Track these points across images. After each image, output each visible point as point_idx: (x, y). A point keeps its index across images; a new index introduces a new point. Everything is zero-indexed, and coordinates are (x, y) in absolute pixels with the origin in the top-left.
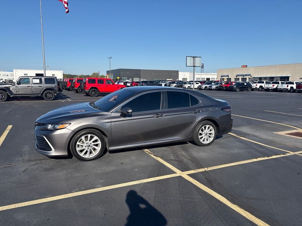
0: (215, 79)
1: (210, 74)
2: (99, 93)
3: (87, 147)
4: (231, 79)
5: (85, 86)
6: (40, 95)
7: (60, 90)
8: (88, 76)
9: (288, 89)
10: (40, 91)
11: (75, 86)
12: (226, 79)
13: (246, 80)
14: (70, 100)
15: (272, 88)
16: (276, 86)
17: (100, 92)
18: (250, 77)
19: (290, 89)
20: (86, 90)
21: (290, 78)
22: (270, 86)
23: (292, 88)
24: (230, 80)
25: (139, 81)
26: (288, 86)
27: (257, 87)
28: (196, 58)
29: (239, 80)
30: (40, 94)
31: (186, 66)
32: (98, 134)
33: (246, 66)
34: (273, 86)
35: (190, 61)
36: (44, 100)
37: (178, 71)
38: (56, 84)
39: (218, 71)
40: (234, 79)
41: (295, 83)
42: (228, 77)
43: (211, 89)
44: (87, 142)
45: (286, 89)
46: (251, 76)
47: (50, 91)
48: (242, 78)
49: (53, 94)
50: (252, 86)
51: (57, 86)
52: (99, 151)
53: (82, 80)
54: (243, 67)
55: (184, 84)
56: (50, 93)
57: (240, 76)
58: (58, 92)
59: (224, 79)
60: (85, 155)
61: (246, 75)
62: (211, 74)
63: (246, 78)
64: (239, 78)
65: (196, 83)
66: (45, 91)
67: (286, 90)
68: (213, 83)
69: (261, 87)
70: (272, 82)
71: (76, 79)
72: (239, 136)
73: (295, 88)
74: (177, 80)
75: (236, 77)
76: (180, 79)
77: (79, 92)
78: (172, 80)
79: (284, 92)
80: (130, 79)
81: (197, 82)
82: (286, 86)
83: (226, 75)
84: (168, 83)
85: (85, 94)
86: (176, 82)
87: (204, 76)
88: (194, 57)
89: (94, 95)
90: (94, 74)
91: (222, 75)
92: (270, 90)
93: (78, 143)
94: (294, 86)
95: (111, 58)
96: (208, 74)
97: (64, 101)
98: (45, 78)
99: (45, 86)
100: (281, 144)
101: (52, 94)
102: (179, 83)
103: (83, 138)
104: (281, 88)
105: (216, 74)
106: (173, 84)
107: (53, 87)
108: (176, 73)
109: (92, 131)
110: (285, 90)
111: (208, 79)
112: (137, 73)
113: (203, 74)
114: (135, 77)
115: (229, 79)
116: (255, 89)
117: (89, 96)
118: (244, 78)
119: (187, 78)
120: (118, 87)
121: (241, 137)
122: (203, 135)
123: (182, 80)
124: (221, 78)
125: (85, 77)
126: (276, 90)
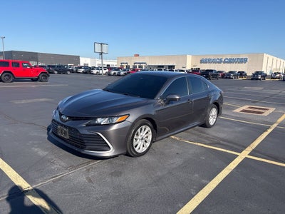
0: (115, 65)
3: (141, 140)
4: (129, 66)
12: (126, 66)
17: (15, 77)
18: (145, 65)
21: (175, 66)
28: (104, 45)
33: (138, 55)
35: (98, 48)
39: (118, 58)
40: (132, 66)
42: (127, 64)
43: (120, 75)
44: (142, 134)
52: (149, 143)
54: (135, 56)
59: (123, 66)
60: (139, 150)
64: (136, 66)
65: (104, 69)
74: (80, 65)
75: (134, 64)
78: (75, 65)
83: (125, 62)
89: (8, 80)
91: (122, 62)
93: (135, 137)
102: (86, 68)
105: (116, 61)
106: (80, 69)
111: (108, 65)
112: (34, 56)
114: (32, 61)
118: (141, 66)
119: (88, 64)
120: (37, 71)
122: (211, 117)
124: (121, 65)
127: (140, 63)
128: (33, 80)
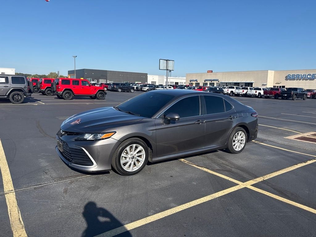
0: (184, 83)
1: (178, 78)
2: (73, 96)
3: (131, 159)
4: (199, 83)
5: (57, 88)
6: (6, 97)
7: (30, 91)
8: (44, 76)
9: (256, 95)
10: (6, 92)
11: (42, 87)
12: (195, 84)
13: (214, 85)
14: (44, 104)
15: (242, 94)
16: (245, 91)
17: (75, 95)
18: (217, 82)
19: (258, 95)
20: (59, 92)
21: (253, 84)
22: (241, 91)
23: (260, 93)
24: (199, 85)
25: (105, 83)
26: (256, 92)
27: (228, 92)
28: (169, 62)
29: (207, 85)
30: (6, 95)
31: (160, 69)
32: (143, 144)
33: (212, 71)
34: (243, 91)
35: (163, 64)
36: (11, 102)
37: (147, 74)
38: (26, 84)
39: (187, 75)
40: (203, 84)
41: (262, 89)
42: (197, 82)
44: (132, 153)
45: (255, 94)
46: (219, 81)
47: (19, 92)
48: (210, 83)
49: (22, 96)
50: (224, 91)
51: (27, 86)
52: (143, 163)
53: (37, 80)
54: (208, 72)
55: (157, 88)
56: (18, 94)
57: (208, 81)
58: (28, 94)
59: (192, 83)
60: (129, 169)
61: (214, 80)
62: (180, 78)
63: (214, 83)
64: (207, 83)
65: (168, 87)
66: (13, 92)
67: (255, 96)
68: (186, 88)
69: (232, 92)
70: (241, 88)
71: (43, 80)
72: (257, 141)
73: (262, 93)
74: (146, 83)
75: (205, 82)
76: (149, 82)
77: (47, 94)
78: (141, 82)
79: (253, 97)
80: (96, 81)
81: (170, 86)
82: (255, 92)
83: (195, 79)
84: (139, 86)
85: (56, 96)
86: (148, 85)
87: (173, 80)
88: (167, 60)
89: (68, 97)
90: (51, 74)
91: (191, 79)
92: (240, 95)
93: (122, 155)
94: (262, 92)
95: (76, 56)
96: (176, 78)
97: (37, 104)
98: (12, 77)
99: (11, 86)
100: (300, 148)
101: (20, 96)
102: (151, 86)
103: (128, 148)
104: (250, 94)
105: (185, 78)
106: (145, 87)
107: (22, 88)
108: (144, 76)
109: (137, 140)
110: (253, 96)
111: (177, 83)
112: (103, 74)
113: (171, 77)
114: (101, 79)
115: (197, 83)
116: (226, 94)
117: (62, 98)
118: (212, 83)
119: (156, 82)
120: (95, 89)
121: (260, 142)
122: (236, 142)
123: (151, 84)
124: (190, 82)
125: (41, 77)
126: (246, 95)
127: (211, 81)
128: (92, 98)
